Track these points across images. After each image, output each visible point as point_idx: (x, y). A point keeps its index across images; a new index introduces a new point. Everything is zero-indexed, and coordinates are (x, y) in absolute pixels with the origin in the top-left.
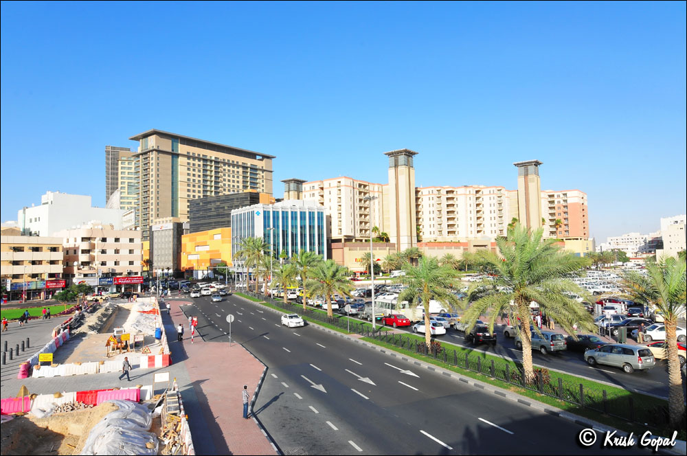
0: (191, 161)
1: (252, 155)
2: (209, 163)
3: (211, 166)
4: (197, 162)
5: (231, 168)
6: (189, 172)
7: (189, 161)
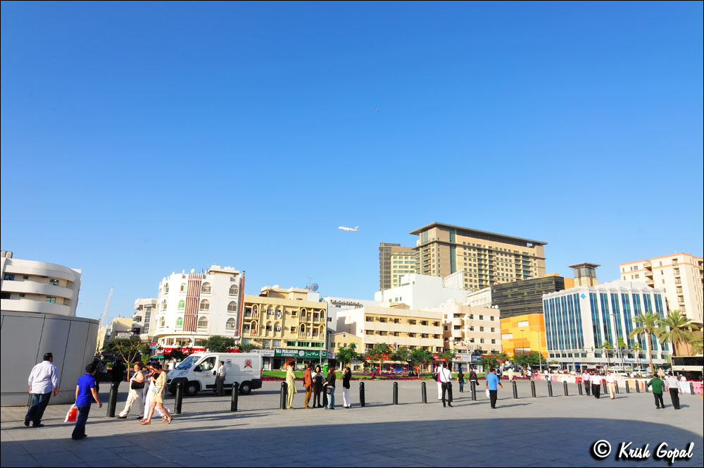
0: (467, 251)
1: (522, 243)
2: (483, 252)
3: (485, 255)
4: (472, 252)
5: (504, 257)
6: (465, 261)
7: (465, 251)
